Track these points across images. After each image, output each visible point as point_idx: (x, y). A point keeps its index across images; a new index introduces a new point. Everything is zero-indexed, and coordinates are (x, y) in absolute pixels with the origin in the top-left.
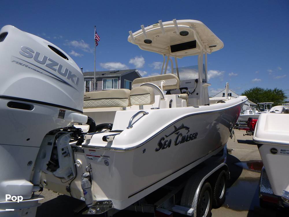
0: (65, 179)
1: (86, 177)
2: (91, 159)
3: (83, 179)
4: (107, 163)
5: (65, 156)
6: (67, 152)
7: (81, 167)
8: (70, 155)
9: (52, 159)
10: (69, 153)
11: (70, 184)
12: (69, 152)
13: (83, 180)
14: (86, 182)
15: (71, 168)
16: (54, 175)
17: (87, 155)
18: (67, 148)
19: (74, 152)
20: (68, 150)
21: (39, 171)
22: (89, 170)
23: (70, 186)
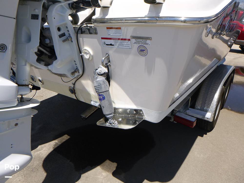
0: (67, 77)
1: (101, 75)
2: (111, 45)
3: (97, 78)
4: (142, 51)
5: (64, 41)
6: (67, 34)
7: (91, 58)
8: (73, 40)
9: (42, 44)
10: (70, 36)
11: (74, 84)
12: (69, 34)
13: (98, 80)
14: (102, 83)
15: (75, 61)
16: (50, 70)
17: (102, 38)
18: (67, 27)
19: (79, 35)
20: (68, 31)
21: (24, 64)
22: (106, 64)
23: (74, 86)
